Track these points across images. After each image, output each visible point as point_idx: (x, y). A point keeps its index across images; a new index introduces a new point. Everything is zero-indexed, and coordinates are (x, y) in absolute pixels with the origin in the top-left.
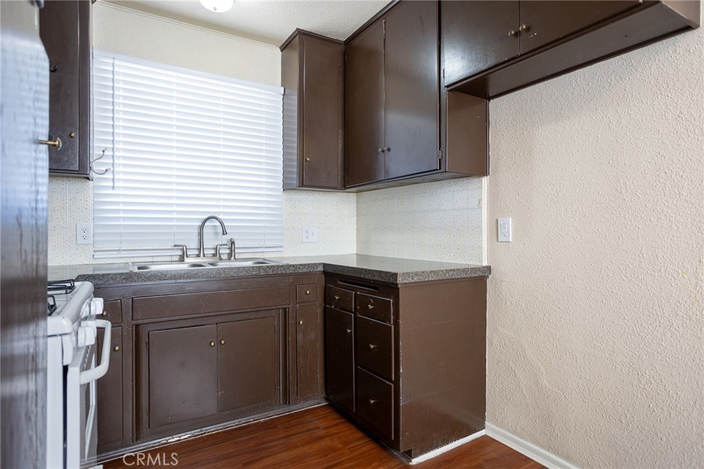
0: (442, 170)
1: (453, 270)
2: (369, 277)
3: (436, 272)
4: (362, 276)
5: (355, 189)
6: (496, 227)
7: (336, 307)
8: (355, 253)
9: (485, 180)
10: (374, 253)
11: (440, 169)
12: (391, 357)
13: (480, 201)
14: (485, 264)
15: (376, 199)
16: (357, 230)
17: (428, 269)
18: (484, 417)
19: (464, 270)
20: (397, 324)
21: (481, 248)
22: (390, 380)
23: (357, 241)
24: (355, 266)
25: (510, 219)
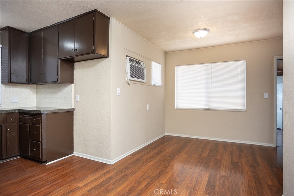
0: (58, 82)
1: (61, 110)
2: (33, 112)
3: (55, 110)
4: (31, 112)
5: (36, 84)
6: (75, 98)
7: (23, 123)
8: (35, 106)
9: (73, 85)
10: (42, 106)
11: (58, 81)
12: (40, 135)
13: (72, 90)
14: (73, 108)
15: (43, 88)
16: (36, 98)
17: (52, 109)
18: (73, 151)
19: (65, 109)
20: (42, 125)
21: (72, 103)
22: (40, 142)
23: (36, 102)
24: (36, 110)
25: (79, 96)
